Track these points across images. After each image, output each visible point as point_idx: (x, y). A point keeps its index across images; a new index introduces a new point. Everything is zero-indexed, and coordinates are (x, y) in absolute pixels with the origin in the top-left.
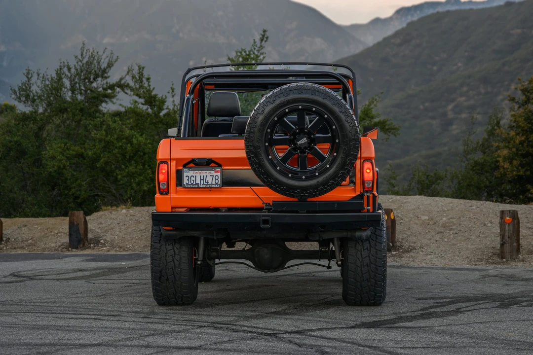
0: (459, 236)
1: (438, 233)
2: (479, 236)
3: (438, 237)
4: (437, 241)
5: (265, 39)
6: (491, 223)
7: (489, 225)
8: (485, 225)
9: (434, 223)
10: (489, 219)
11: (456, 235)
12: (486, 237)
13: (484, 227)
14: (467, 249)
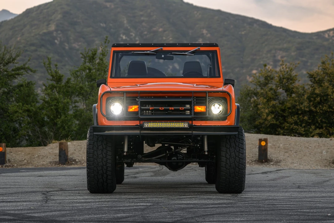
0: (299, 154)
1: (285, 152)
2: (310, 154)
3: (287, 154)
4: (288, 156)
5: (107, 42)
6: (311, 147)
7: (310, 148)
8: (308, 148)
9: (279, 147)
10: (307, 145)
11: (297, 153)
12: (315, 154)
13: (308, 149)
14: (311, 160)
